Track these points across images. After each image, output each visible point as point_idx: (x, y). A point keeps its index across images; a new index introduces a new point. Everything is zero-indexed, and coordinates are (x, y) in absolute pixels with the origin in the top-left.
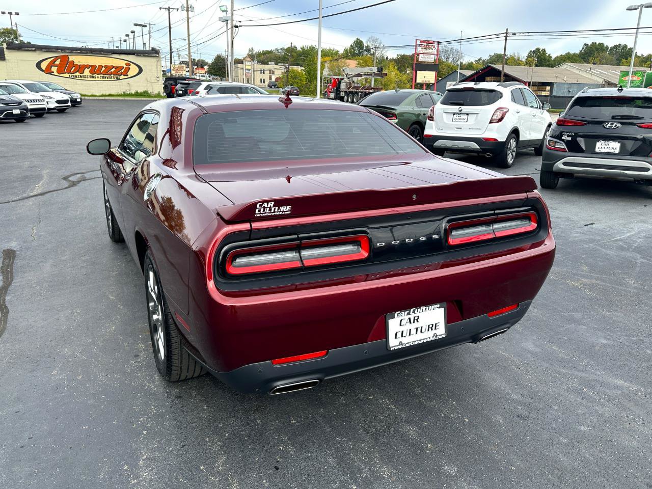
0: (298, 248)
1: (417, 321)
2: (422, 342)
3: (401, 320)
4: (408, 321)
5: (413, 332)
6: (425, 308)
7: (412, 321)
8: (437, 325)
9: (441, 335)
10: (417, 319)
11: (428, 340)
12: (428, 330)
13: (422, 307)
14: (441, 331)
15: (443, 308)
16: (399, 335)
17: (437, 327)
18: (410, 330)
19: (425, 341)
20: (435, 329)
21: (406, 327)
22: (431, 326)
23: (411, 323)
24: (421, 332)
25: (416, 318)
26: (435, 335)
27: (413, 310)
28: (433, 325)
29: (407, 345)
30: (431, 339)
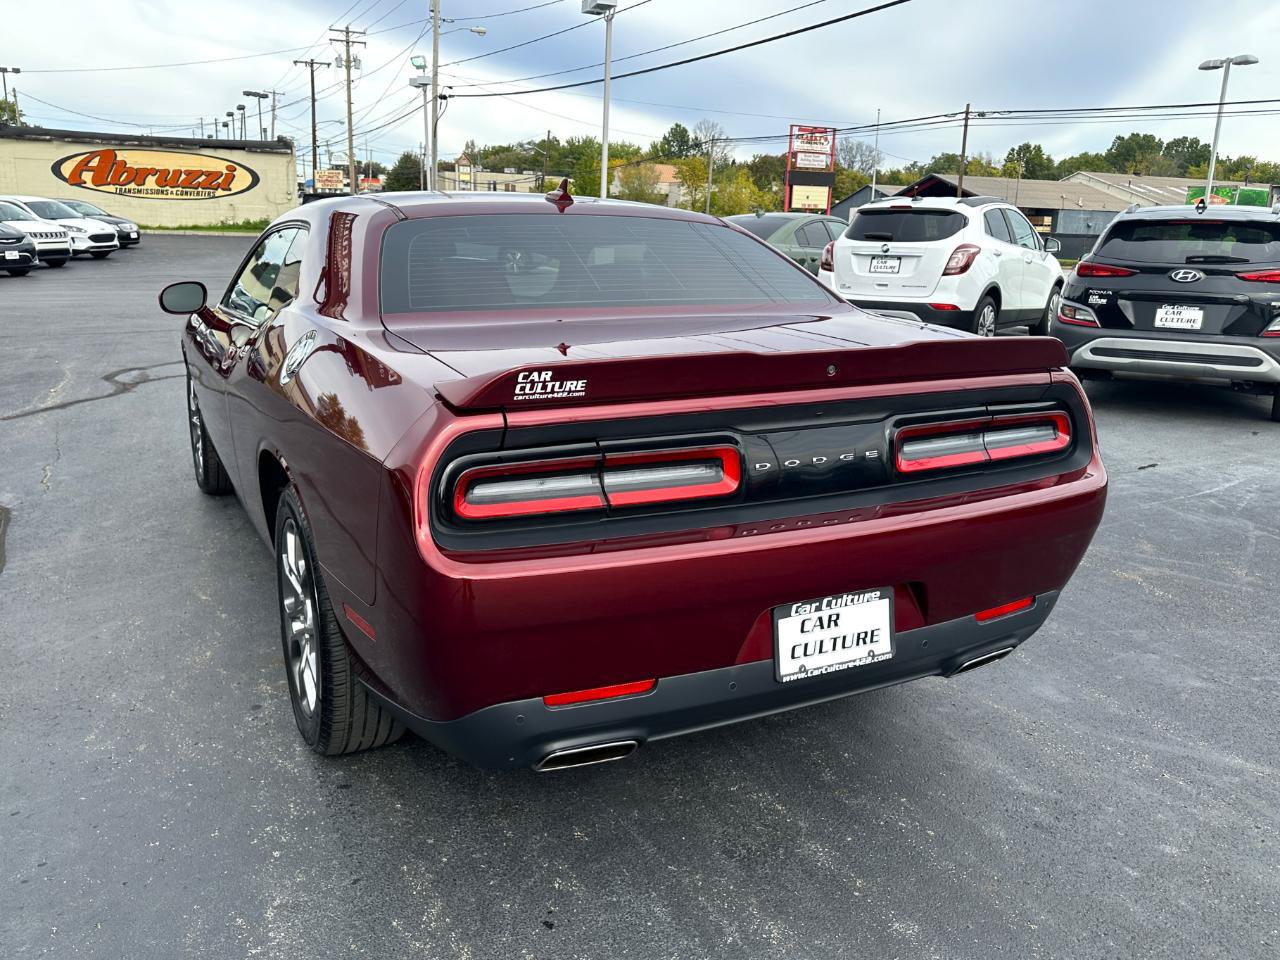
0: (598, 469)
1: (836, 625)
2: (845, 667)
3: (803, 622)
4: (818, 623)
5: (828, 645)
6: (850, 597)
7: (825, 624)
8: (875, 633)
9: (883, 654)
10: (834, 621)
11: (857, 663)
12: (858, 644)
13: (845, 596)
14: (883, 647)
15: (887, 600)
16: (799, 651)
17: (875, 639)
18: (822, 642)
19: (851, 665)
20: (872, 641)
21: (815, 636)
22: (862, 636)
23: (822, 627)
24: (844, 647)
25: (834, 618)
26: (871, 654)
27: (828, 601)
28: (866, 633)
29: (816, 673)
30: (862, 662)
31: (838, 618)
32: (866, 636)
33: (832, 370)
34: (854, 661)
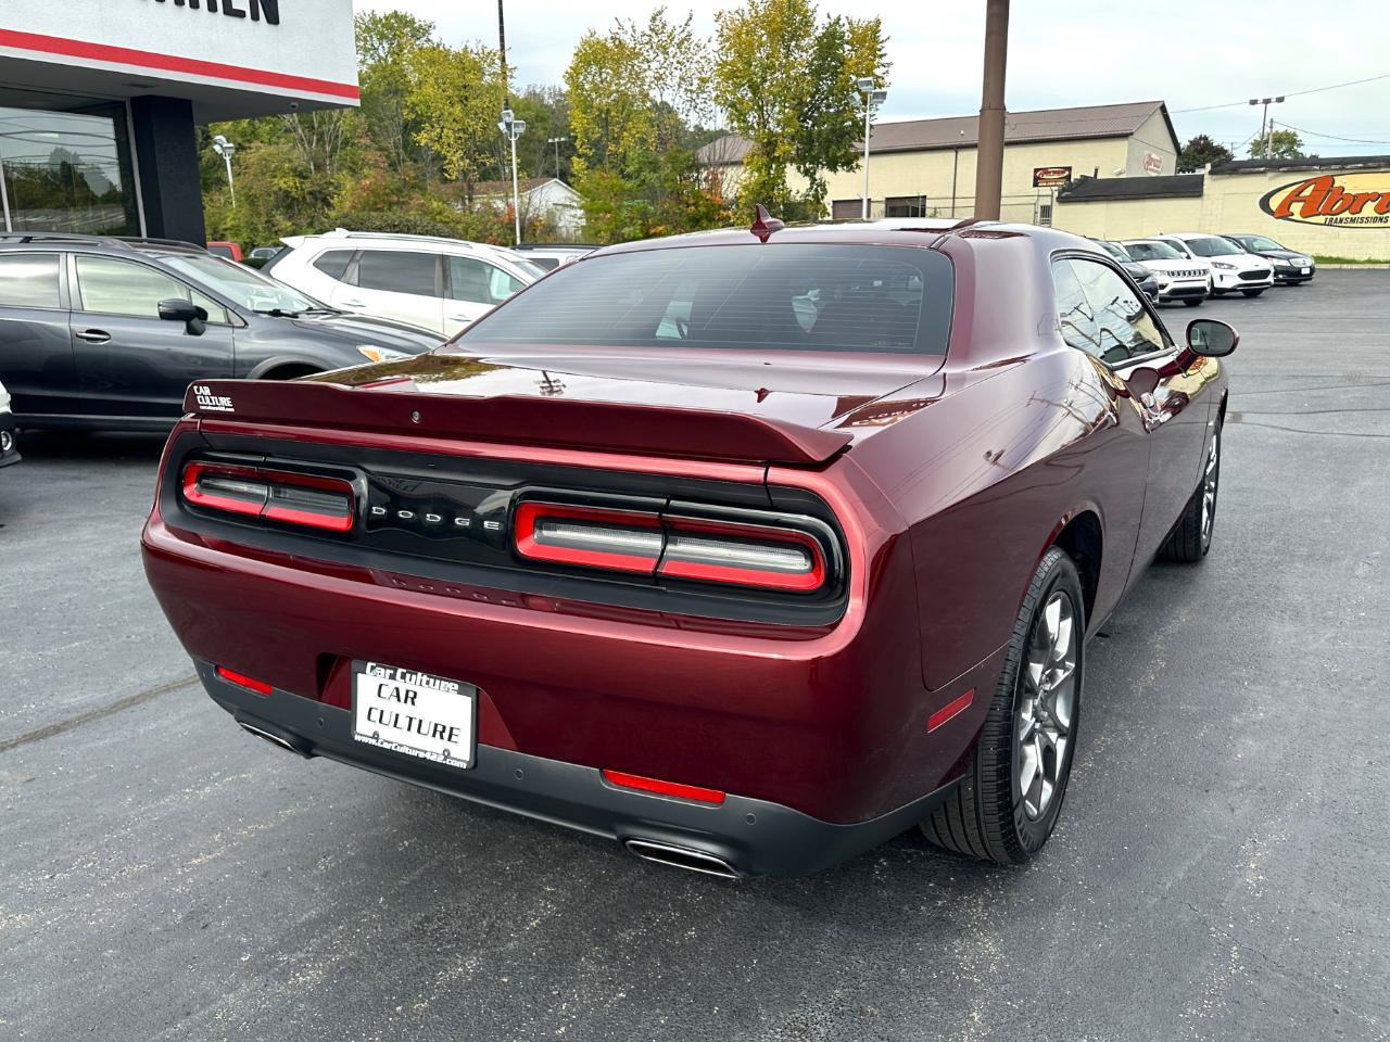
1: (413, 703)
2: (414, 753)
3: (381, 686)
4: (395, 694)
5: (403, 722)
6: (425, 678)
7: (403, 697)
8: (455, 732)
9: (458, 760)
10: (411, 698)
11: (428, 756)
12: (434, 736)
13: (420, 674)
14: (460, 752)
15: (469, 699)
16: (375, 715)
17: (453, 738)
18: (397, 716)
19: (422, 755)
20: (449, 740)
21: (392, 707)
22: (440, 728)
23: (399, 700)
24: (419, 731)
25: (411, 695)
26: (447, 754)
27: (402, 673)
28: (444, 727)
29: (386, 746)
30: (433, 758)
31: (415, 697)
32: (444, 731)
33: (416, 417)
34: (425, 752)
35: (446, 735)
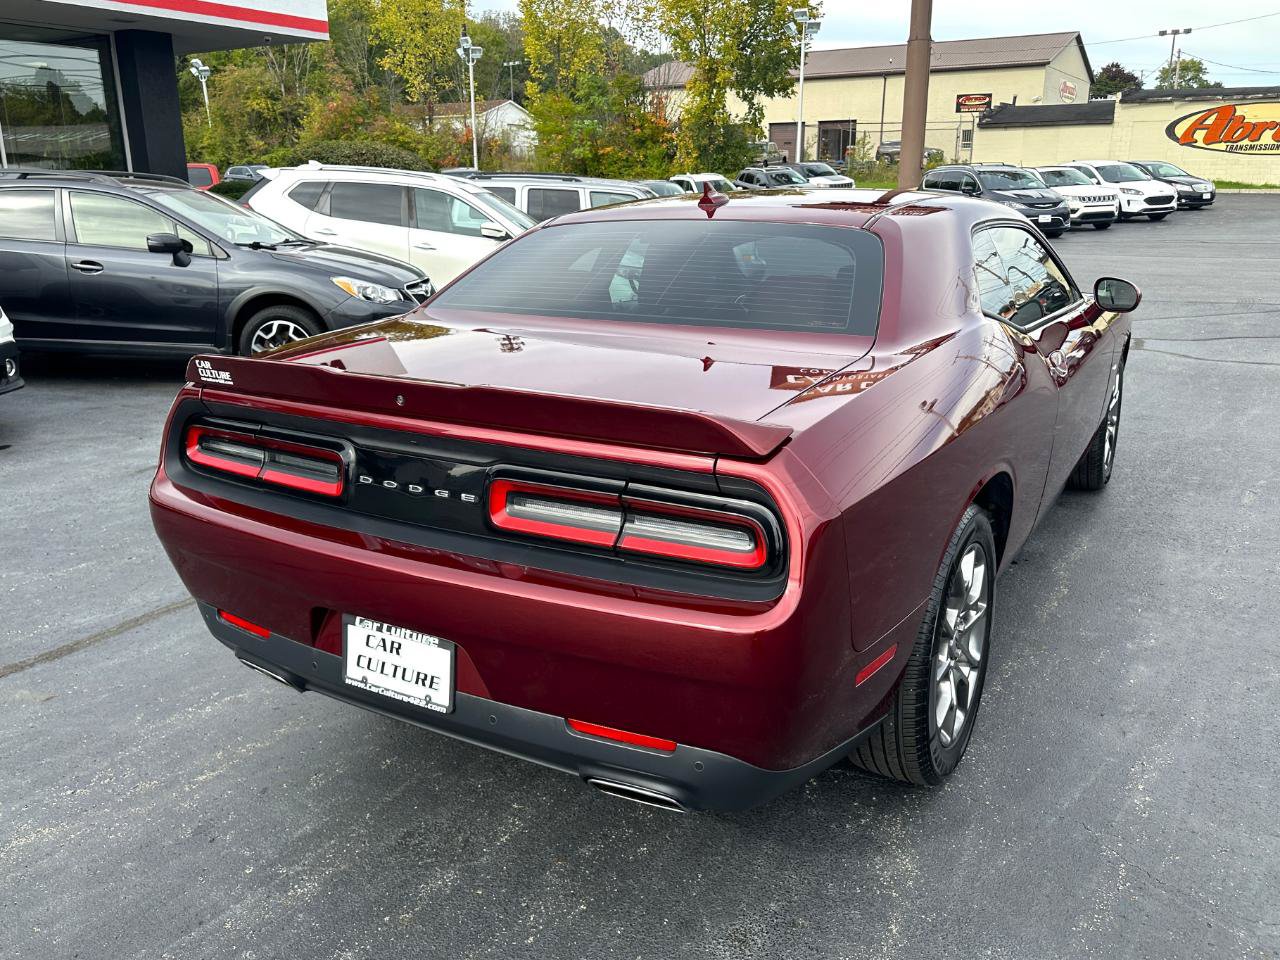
1: (398, 653)
2: (399, 697)
3: (368, 637)
4: (382, 644)
5: (389, 669)
6: (409, 632)
7: (388, 647)
8: (435, 680)
9: (438, 705)
10: (397, 649)
11: (412, 701)
12: (417, 682)
13: (403, 630)
14: (440, 698)
15: (448, 652)
16: (364, 662)
17: (434, 686)
18: (383, 664)
19: (406, 699)
20: (431, 686)
21: (378, 655)
22: (422, 676)
23: (385, 650)
24: (403, 678)
25: (396, 645)
26: (428, 699)
27: (388, 627)
28: (426, 676)
29: (374, 689)
30: (416, 702)
31: (400, 647)
32: (425, 679)
33: (400, 401)
34: (409, 697)
35: (428, 682)
